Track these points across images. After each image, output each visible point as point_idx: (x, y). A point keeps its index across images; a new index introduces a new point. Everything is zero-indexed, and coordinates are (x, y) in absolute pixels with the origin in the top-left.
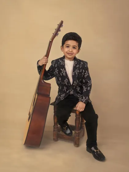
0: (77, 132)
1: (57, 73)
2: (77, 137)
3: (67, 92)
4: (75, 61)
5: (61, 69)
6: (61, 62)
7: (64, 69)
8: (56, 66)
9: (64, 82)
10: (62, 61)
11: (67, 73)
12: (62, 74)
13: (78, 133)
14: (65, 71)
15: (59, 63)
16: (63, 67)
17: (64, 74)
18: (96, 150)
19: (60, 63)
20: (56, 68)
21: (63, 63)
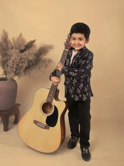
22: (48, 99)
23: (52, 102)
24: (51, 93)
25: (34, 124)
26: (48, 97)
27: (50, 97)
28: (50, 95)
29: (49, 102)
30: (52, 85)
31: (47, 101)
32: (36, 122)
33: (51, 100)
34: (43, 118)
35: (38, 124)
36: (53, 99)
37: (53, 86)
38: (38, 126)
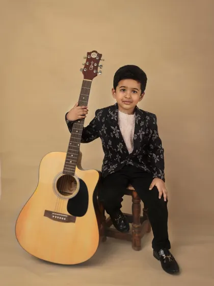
0: (136, 226)
1: (105, 132)
2: (137, 235)
3: (122, 163)
4: (136, 115)
5: (112, 127)
6: (113, 115)
7: (116, 127)
8: (103, 121)
9: (117, 148)
10: (114, 113)
11: (123, 134)
12: (114, 134)
13: (138, 227)
14: (118, 131)
15: (108, 116)
16: (116, 123)
17: (117, 136)
18: (166, 255)
19: (111, 116)
20: (102, 124)
21: (116, 117)
22: (67, 170)
23: (74, 174)
24: (69, 158)
25: (47, 218)
26: (65, 166)
27: (70, 165)
28: (69, 161)
29: (69, 174)
30: (69, 144)
31: (64, 172)
32: (48, 214)
33: (72, 171)
34: (61, 205)
35: (53, 216)
36: (75, 168)
37: (72, 145)
38: (54, 219)
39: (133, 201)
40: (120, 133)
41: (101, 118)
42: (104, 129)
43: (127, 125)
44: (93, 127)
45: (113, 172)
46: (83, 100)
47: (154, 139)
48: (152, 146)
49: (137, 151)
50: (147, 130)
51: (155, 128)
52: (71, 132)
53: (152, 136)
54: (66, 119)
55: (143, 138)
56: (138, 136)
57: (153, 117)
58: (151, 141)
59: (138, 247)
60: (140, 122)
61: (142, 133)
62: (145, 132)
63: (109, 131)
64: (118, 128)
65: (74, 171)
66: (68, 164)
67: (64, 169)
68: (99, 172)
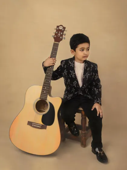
0: (83, 132)
1: (66, 74)
2: (84, 138)
3: (76, 93)
4: (85, 64)
5: (70, 71)
6: (71, 64)
7: (73, 71)
8: (65, 67)
9: (73, 84)
10: (72, 63)
12: (71, 76)
13: (85, 133)
14: (74, 73)
15: (68, 64)
16: (73, 69)
17: (73, 76)
18: (100, 152)
19: (70, 64)
20: (65, 69)
21: (73, 65)
22: (42, 97)
23: (46, 99)
24: (44, 90)
25: (29, 126)
26: (41, 95)
27: (44, 94)
28: (44, 92)
29: (43, 99)
30: (44, 81)
31: (40, 98)
32: (30, 123)
33: (46, 97)
34: (38, 118)
35: (33, 125)
36: (47, 96)
37: (46, 81)
38: (34, 127)
39: (82, 117)
40: (75, 75)
41: (64, 65)
42: (65, 72)
43: (79, 70)
44: (59, 70)
45: (70, 99)
46: (54, 55)
47: (96, 79)
48: (94, 83)
49: (85, 85)
50: (92, 73)
51: (96, 72)
52: (45, 73)
53: (94, 77)
54: (43, 65)
55: (89, 78)
56: (86, 77)
57: (95, 65)
58: (94, 80)
59: (84, 145)
60: (87, 68)
61: (88, 75)
62: (90, 74)
63: (69, 73)
64: (74, 72)
65: (47, 98)
66: (43, 93)
67: (41, 96)
68: (62, 99)
